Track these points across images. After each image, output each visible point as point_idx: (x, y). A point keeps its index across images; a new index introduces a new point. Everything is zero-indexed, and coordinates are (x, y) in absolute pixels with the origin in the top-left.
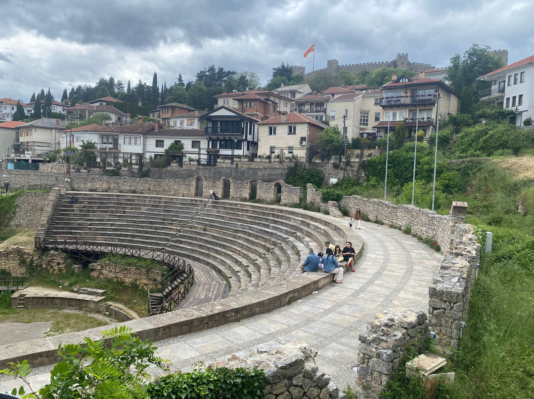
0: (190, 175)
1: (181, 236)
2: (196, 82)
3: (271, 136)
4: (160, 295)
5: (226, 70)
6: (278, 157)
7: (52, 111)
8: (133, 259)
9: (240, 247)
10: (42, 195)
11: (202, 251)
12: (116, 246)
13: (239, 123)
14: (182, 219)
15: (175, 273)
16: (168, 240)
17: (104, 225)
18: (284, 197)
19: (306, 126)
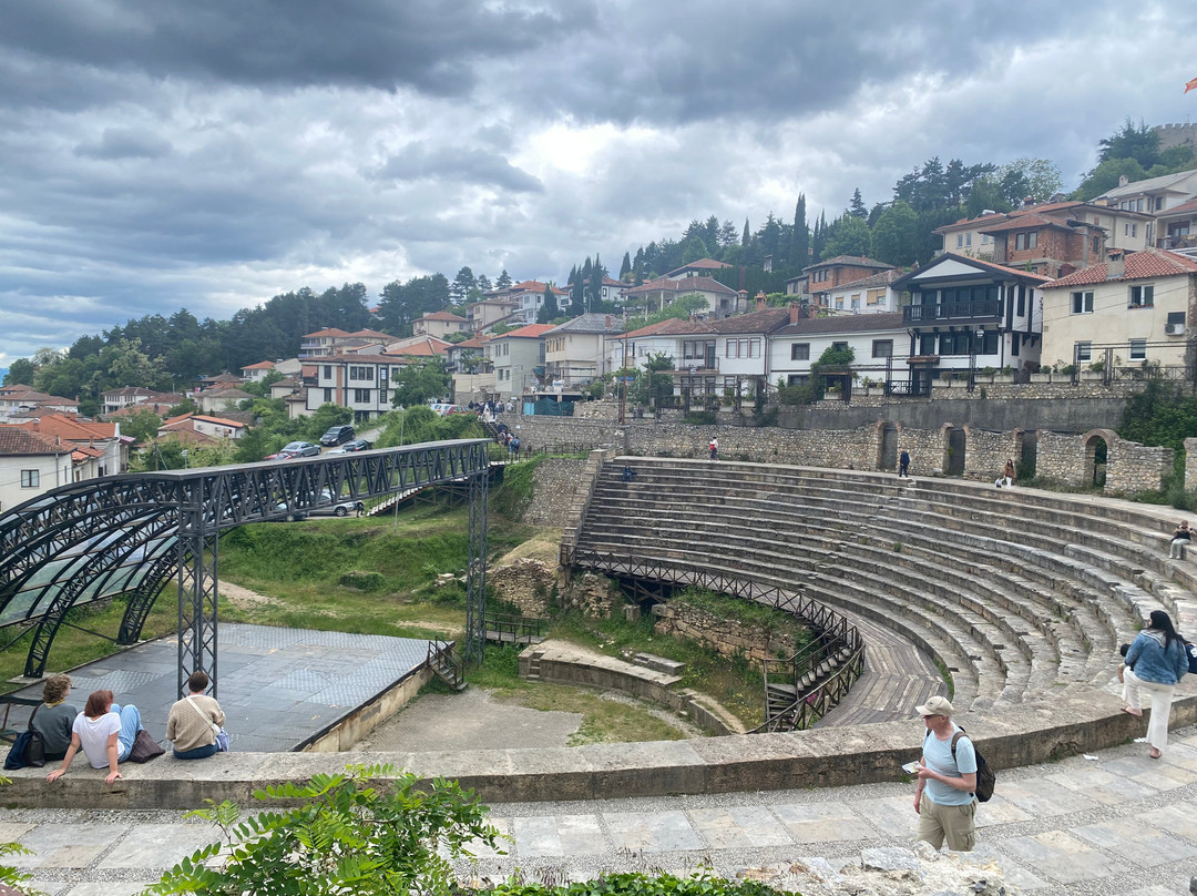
0: (865, 418)
1: (843, 561)
2: (894, 202)
3: (1078, 317)
4: (790, 689)
5: (967, 164)
6: (1097, 368)
7: (603, 299)
8: (737, 602)
9: (985, 598)
10: (576, 464)
11: (890, 598)
12: (704, 571)
13: (989, 290)
14: (845, 522)
15: (825, 642)
16: (812, 567)
17: (683, 525)
18: (1115, 474)
19: (1185, 282)
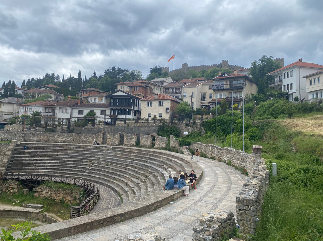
0: (99, 131)
1: (93, 169)
2: (104, 76)
3: (148, 107)
4: (78, 207)
5: (122, 69)
6: (153, 119)
7: (15, 93)
8: (62, 184)
9: (129, 176)
10: (6, 145)
11: (106, 178)
12: (52, 176)
13: (129, 99)
14: (93, 159)
15: (88, 192)
16: (84, 172)
17: (44, 163)
18: (157, 143)
19: (169, 101)
